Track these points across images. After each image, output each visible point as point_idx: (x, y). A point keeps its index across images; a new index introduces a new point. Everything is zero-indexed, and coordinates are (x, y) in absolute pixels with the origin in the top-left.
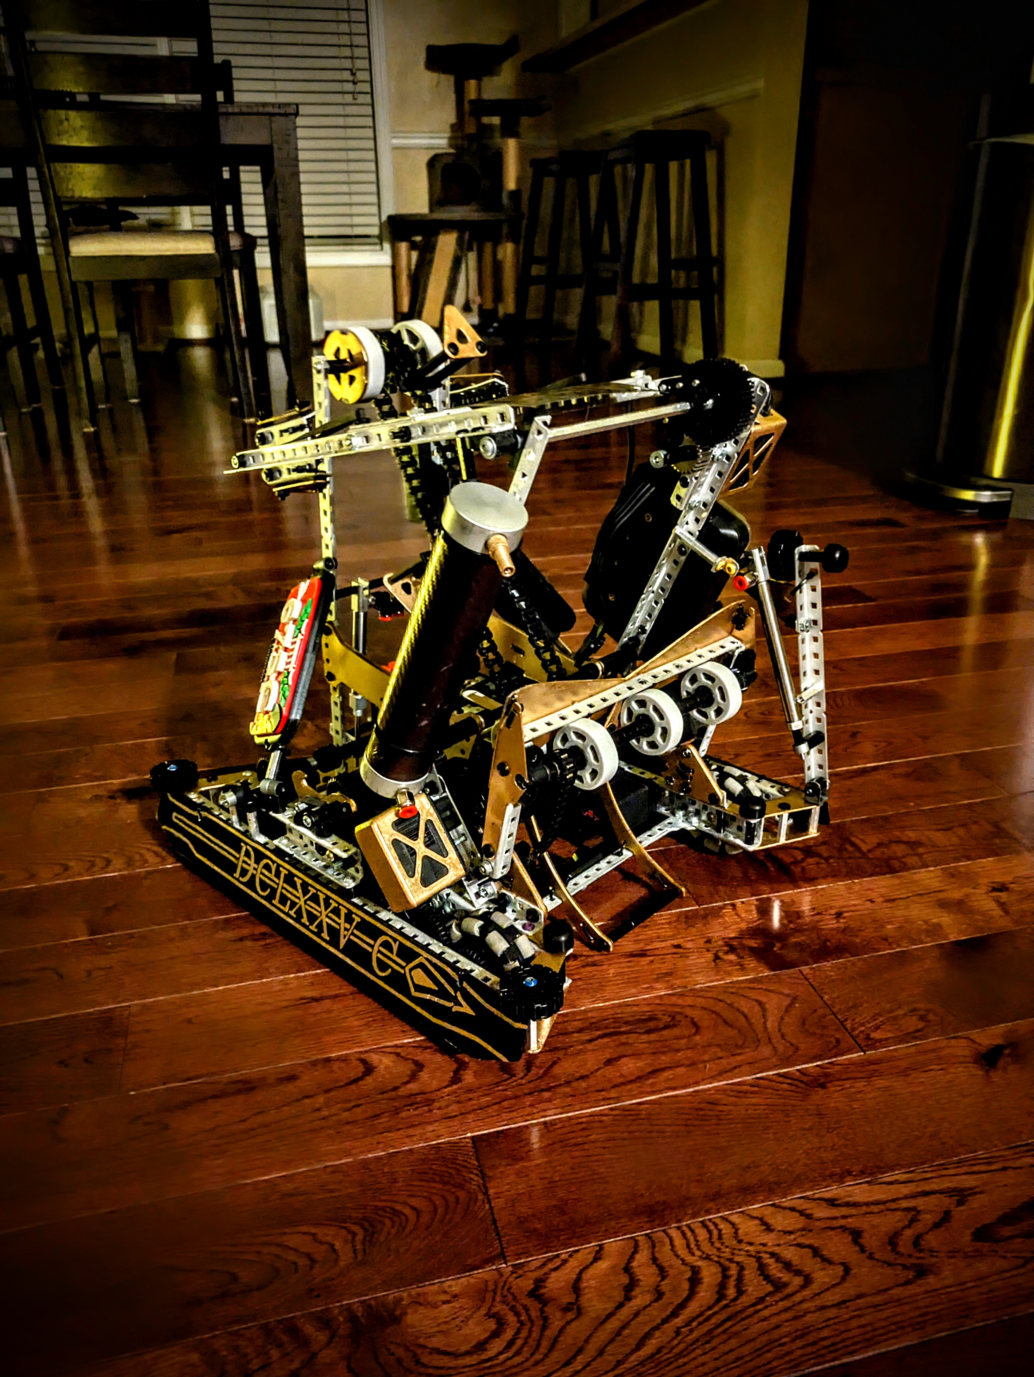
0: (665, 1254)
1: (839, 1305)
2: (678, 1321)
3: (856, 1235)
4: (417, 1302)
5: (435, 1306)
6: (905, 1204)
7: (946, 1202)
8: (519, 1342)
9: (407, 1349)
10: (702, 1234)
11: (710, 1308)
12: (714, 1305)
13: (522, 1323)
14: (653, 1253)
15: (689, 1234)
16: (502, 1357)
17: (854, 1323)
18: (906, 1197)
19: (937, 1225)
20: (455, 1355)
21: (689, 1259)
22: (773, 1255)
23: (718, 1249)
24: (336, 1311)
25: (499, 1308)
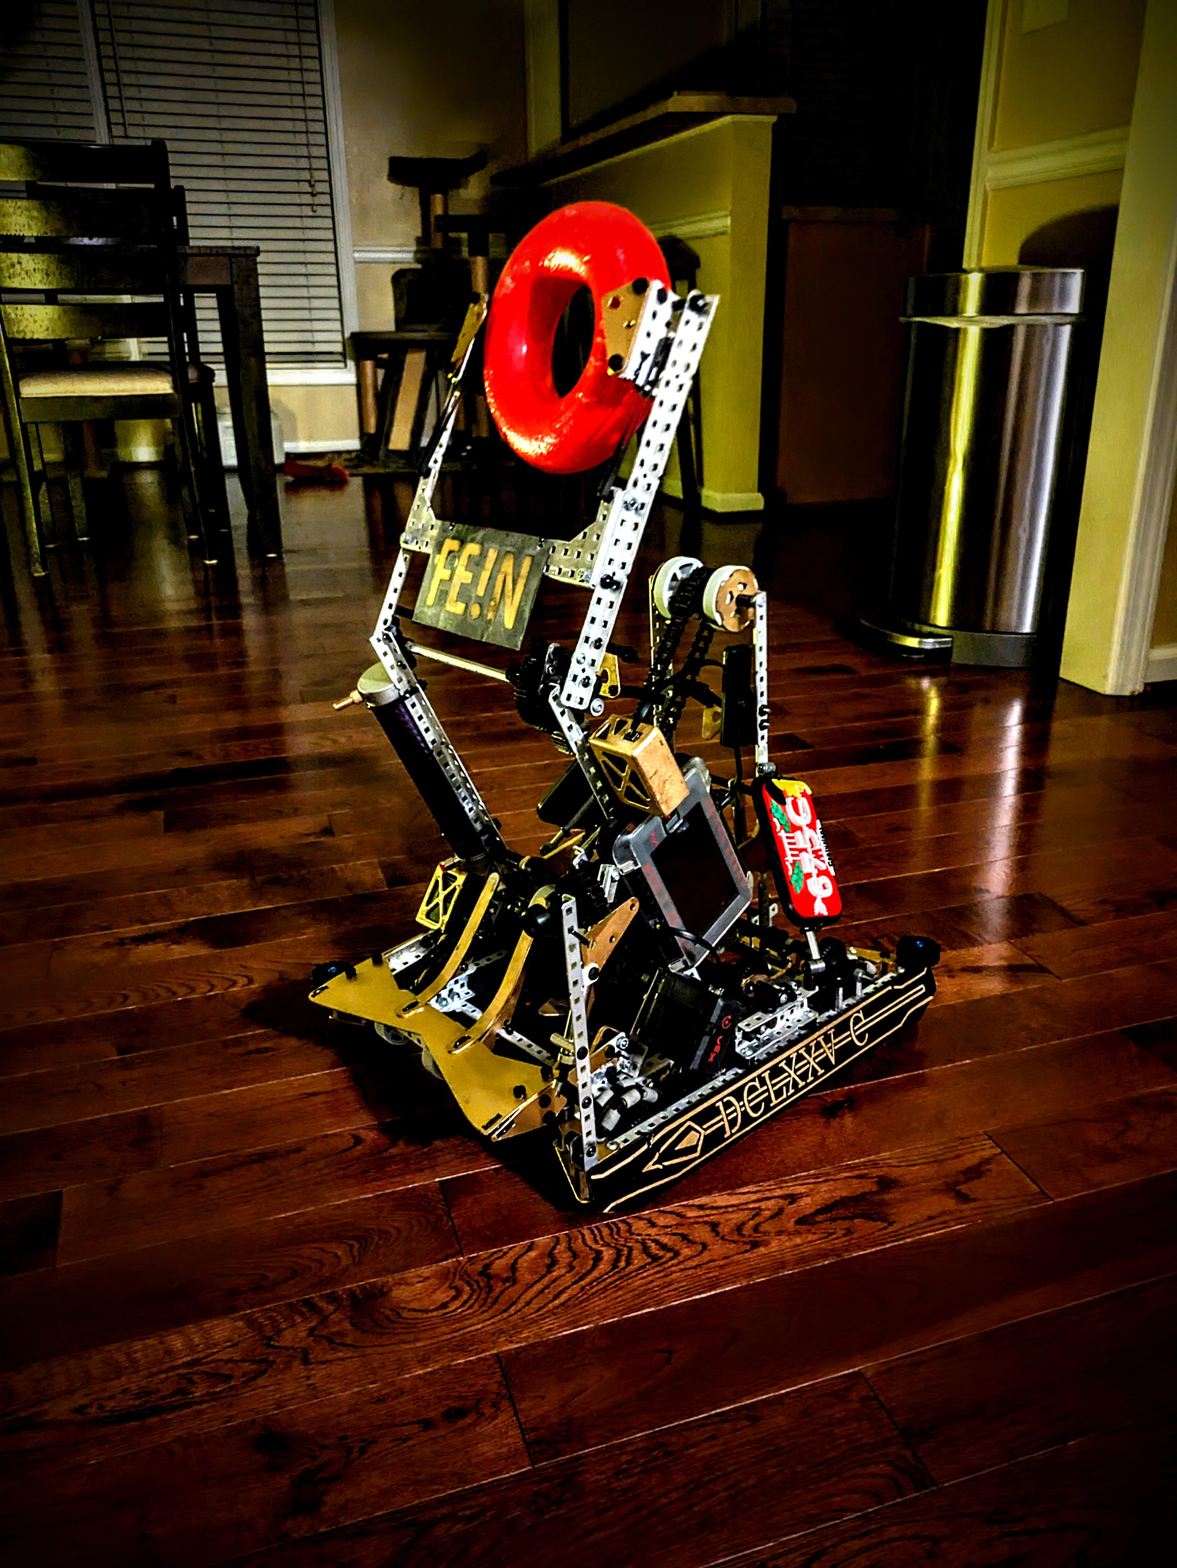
0: (578, 1245)
1: (695, 1267)
2: (583, 1283)
3: (714, 1227)
4: (399, 1284)
5: (412, 1284)
6: (751, 1206)
7: (781, 1202)
8: (471, 1302)
9: (392, 1310)
10: (606, 1231)
11: (606, 1274)
12: (610, 1272)
13: (473, 1291)
14: (569, 1245)
15: (596, 1232)
16: (459, 1310)
17: (703, 1277)
18: (754, 1202)
19: (772, 1217)
20: (427, 1311)
21: (594, 1246)
22: (654, 1241)
23: (616, 1240)
24: (341, 1293)
25: (458, 1283)
